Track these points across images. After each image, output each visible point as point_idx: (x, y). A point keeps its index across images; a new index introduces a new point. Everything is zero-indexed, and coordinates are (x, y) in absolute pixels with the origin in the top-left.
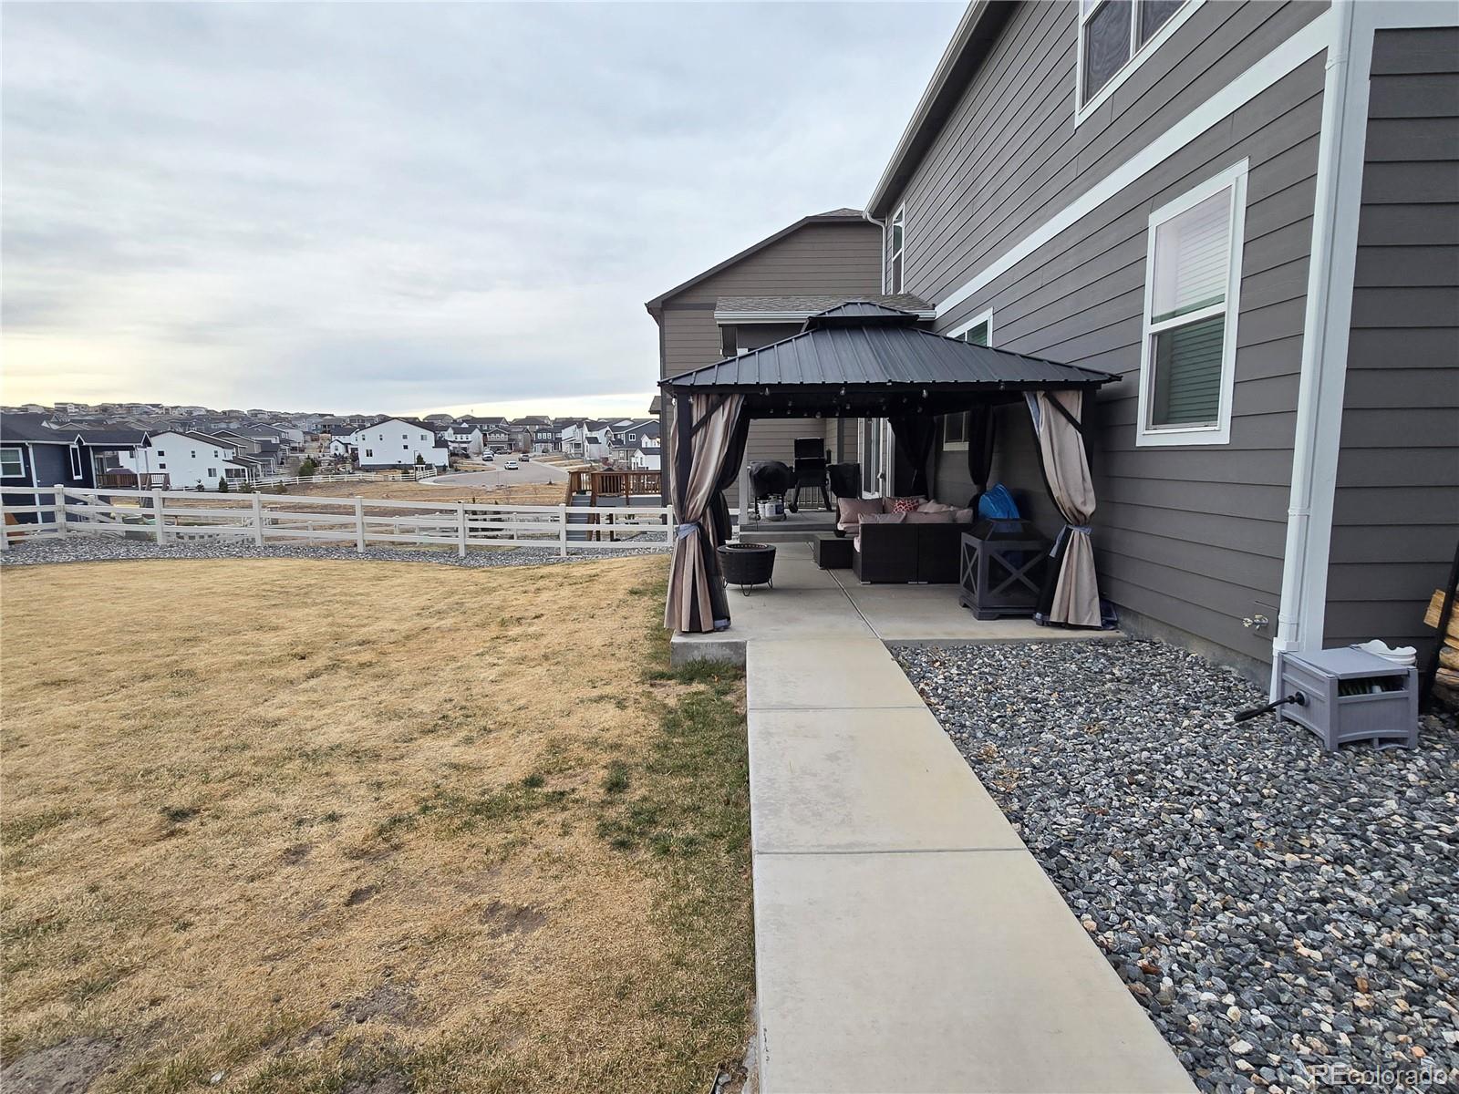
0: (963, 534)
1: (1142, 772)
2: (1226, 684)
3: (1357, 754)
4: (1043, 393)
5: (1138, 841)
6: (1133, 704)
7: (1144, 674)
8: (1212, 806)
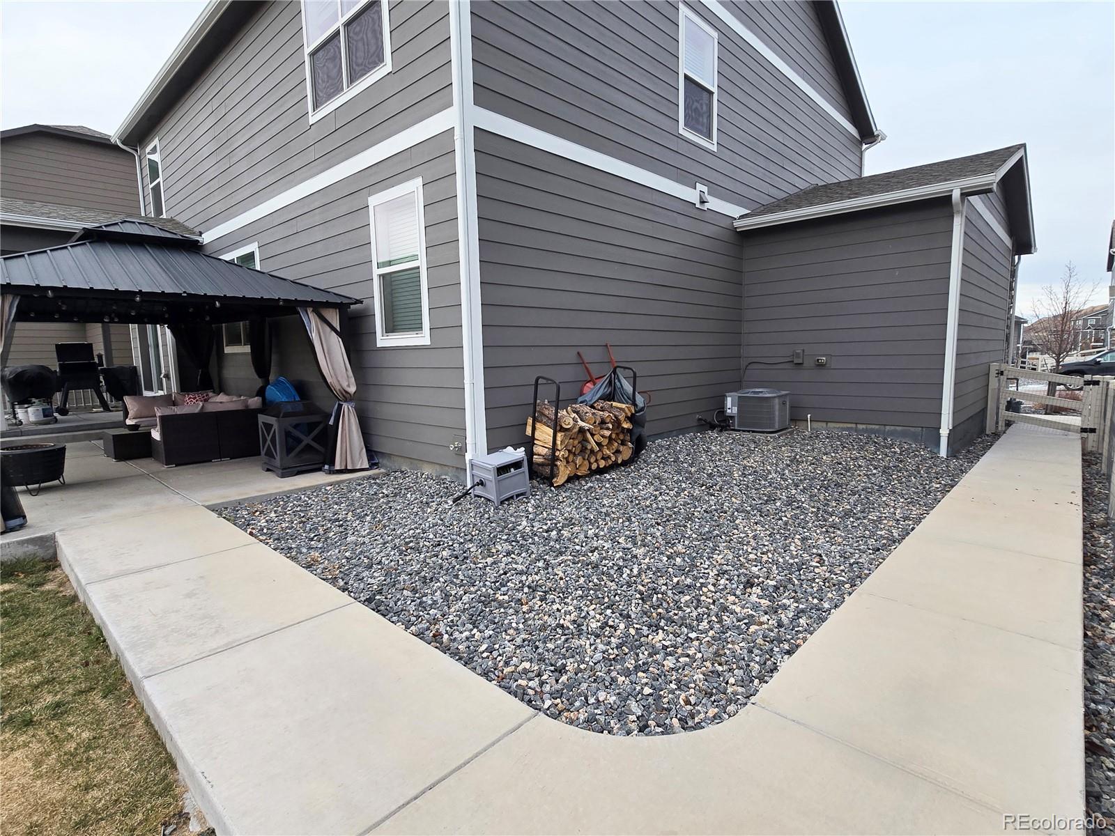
0: (259, 415)
1: (412, 541)
2: (445, 485)
3: (508, 505)
4: (311, 309)
5: (417, 577)
6: (398, 508)
7: (401, 489)
8: (450, 547)
